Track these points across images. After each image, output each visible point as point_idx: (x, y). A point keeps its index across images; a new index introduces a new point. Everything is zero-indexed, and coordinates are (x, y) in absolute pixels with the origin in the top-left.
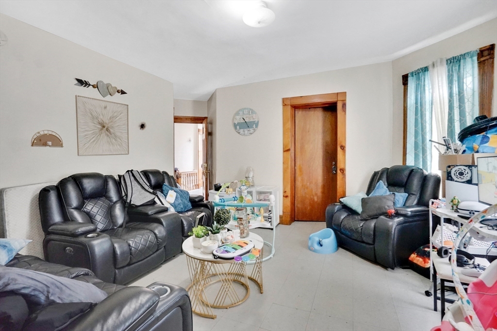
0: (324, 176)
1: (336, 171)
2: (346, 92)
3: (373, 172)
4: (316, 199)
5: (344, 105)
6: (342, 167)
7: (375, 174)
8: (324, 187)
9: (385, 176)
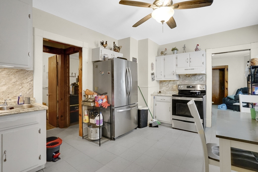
0: (219, 90)
1: (224, 89)
2: (228, 66)
3: (238, 89)
4: (217, 98)
5: (227, 69)
6: (227, 87)
7: (238, 90)
8: (219, 94)
9: (242, 90)
